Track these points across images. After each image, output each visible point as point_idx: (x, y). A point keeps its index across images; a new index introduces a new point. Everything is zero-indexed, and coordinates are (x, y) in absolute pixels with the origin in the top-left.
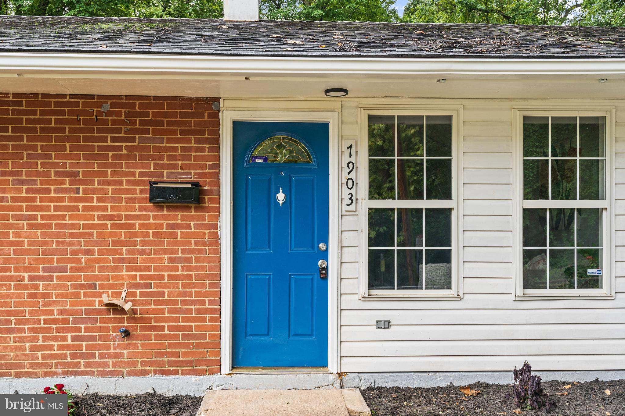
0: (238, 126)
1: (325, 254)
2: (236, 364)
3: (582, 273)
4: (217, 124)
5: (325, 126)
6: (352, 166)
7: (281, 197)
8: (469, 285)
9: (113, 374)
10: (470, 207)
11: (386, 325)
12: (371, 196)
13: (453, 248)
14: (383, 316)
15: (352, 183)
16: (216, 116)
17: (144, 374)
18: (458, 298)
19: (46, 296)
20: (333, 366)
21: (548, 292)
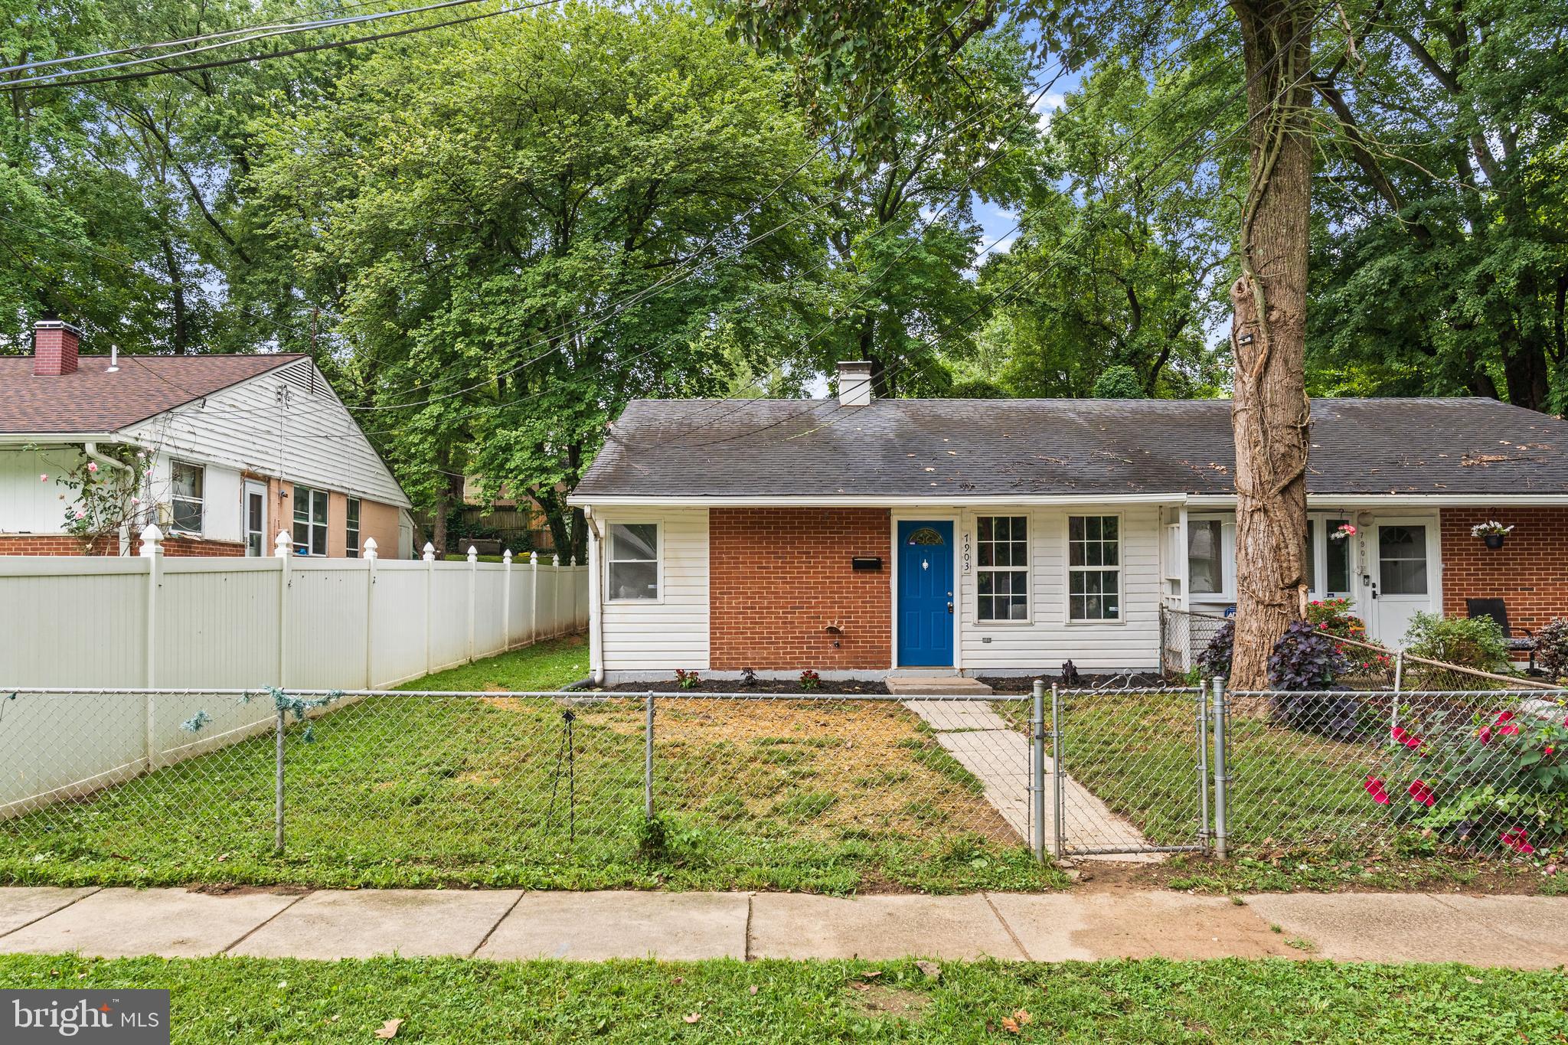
0: (900, 523)
1: (951, 599)
2: (899, 665)
3: (1106, 609)
4: (889, 523)
5: (951, 523)
6: (967, 547)
7: (925, 565)
8: (1037, 617)
9: (830, 668)
10: (1038, 570)
11: (988, 640)
12: (980, 564)
13: (1028, 595)
14: (987, 635)
15: (967, 557)
16: (888, 518)
17: (847, 668)
18: (1031, 624)
19: (792, 623)
20: (957, 664)
21: (1086, 621)
